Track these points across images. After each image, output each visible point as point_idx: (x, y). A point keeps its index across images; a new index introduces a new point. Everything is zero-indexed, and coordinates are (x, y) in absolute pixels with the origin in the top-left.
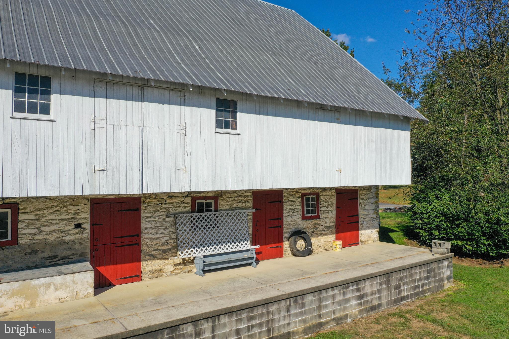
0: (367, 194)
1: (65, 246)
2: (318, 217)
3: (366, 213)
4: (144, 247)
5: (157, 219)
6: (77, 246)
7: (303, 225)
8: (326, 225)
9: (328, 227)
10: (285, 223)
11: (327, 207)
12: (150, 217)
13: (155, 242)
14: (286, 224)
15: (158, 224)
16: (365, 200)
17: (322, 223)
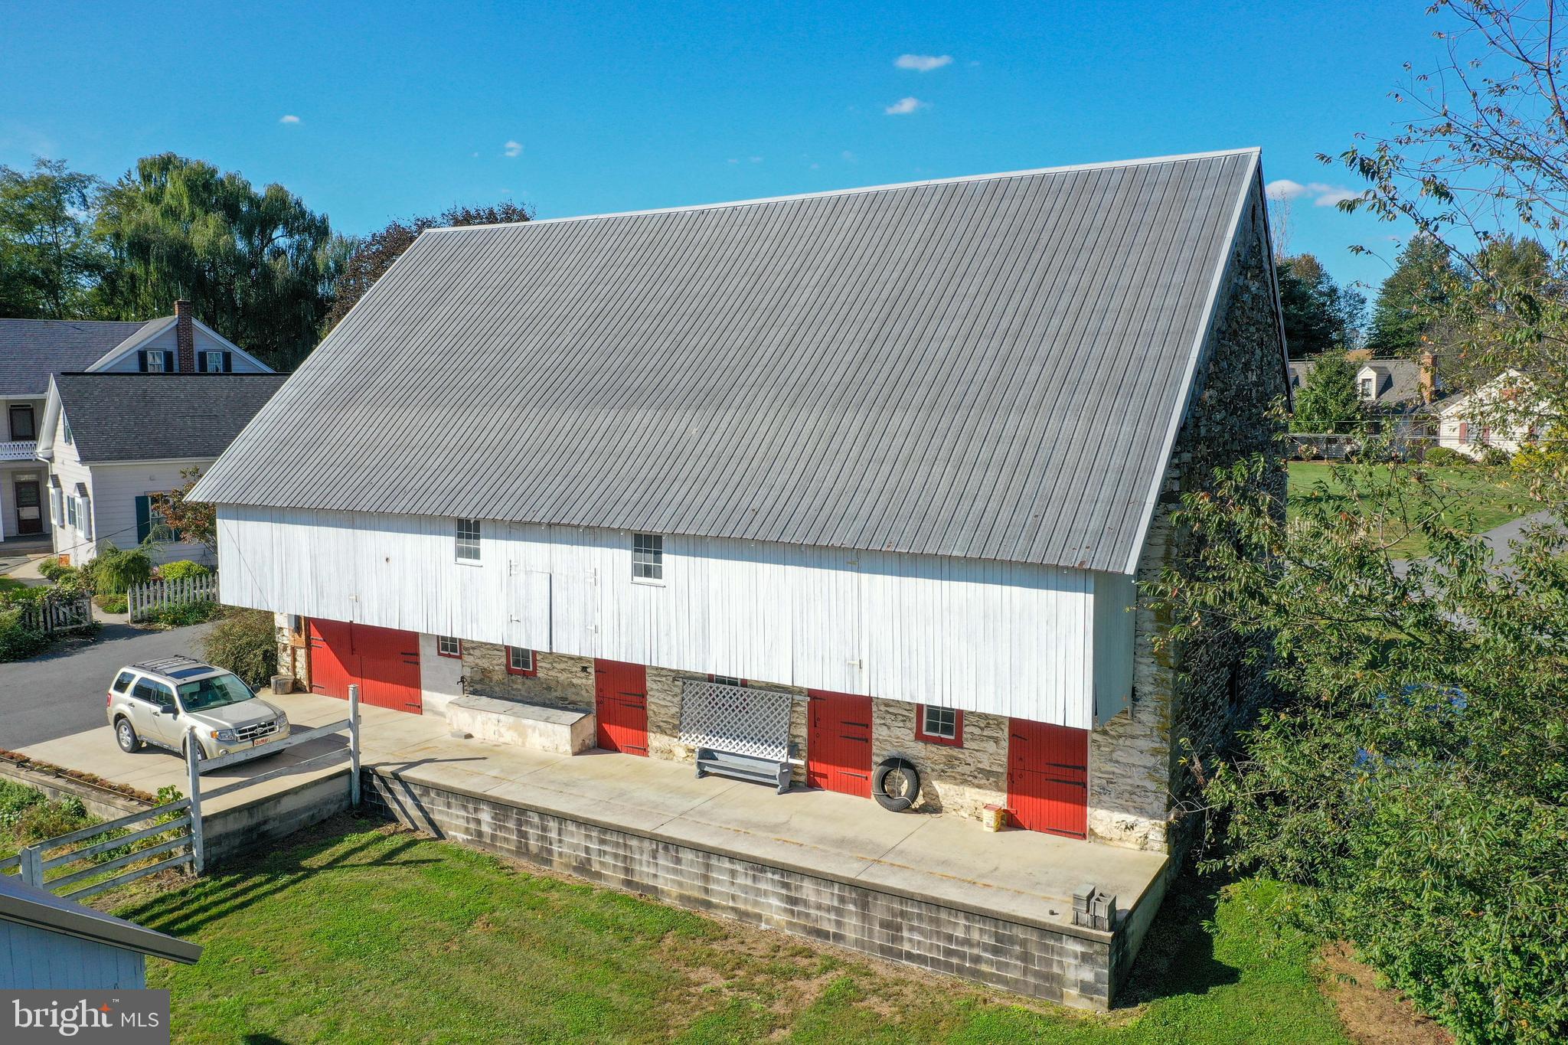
0: (1123, 725)
1: (573, 690)
2: (958, 744)
3: (1117, 771)
4: (650, 713)
5: (664, 679)
6: (584, 692)
7: (917, 751)
8: (980, 766)
9: (988, 774)
10: (874, 736)
11: (982, 729)
12: (655, 675)
13: (663, 711)
14: (877, 739)
15: (666, 687)
16: (1113, 737)
17: (969, 760)
